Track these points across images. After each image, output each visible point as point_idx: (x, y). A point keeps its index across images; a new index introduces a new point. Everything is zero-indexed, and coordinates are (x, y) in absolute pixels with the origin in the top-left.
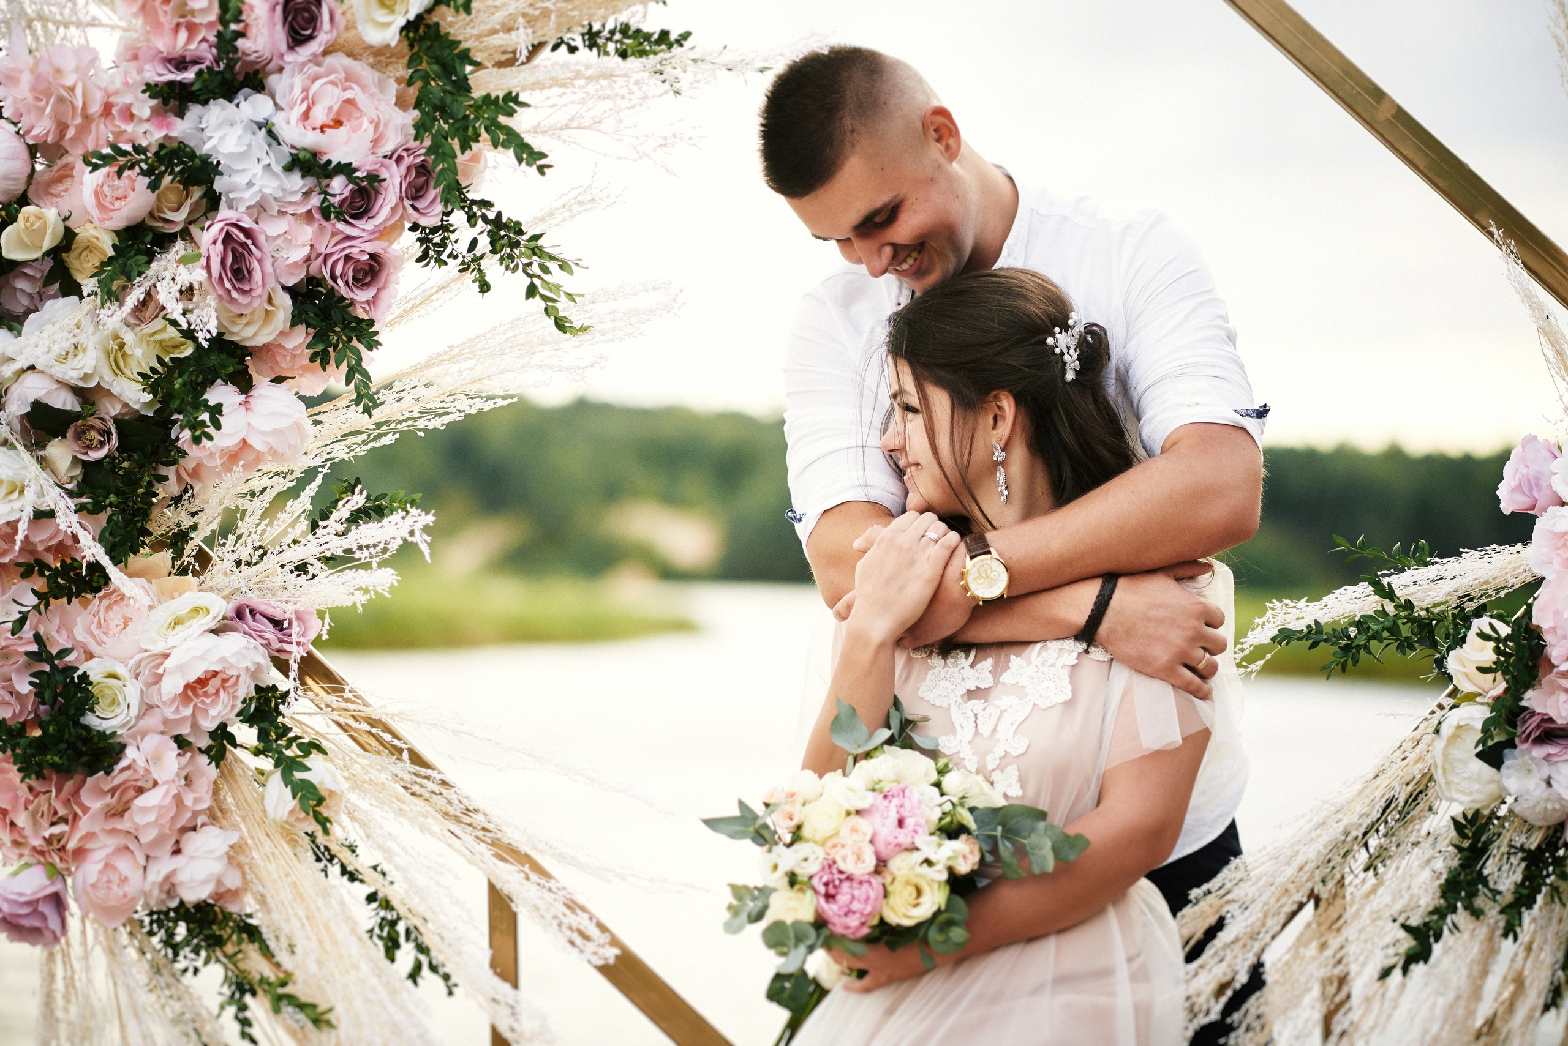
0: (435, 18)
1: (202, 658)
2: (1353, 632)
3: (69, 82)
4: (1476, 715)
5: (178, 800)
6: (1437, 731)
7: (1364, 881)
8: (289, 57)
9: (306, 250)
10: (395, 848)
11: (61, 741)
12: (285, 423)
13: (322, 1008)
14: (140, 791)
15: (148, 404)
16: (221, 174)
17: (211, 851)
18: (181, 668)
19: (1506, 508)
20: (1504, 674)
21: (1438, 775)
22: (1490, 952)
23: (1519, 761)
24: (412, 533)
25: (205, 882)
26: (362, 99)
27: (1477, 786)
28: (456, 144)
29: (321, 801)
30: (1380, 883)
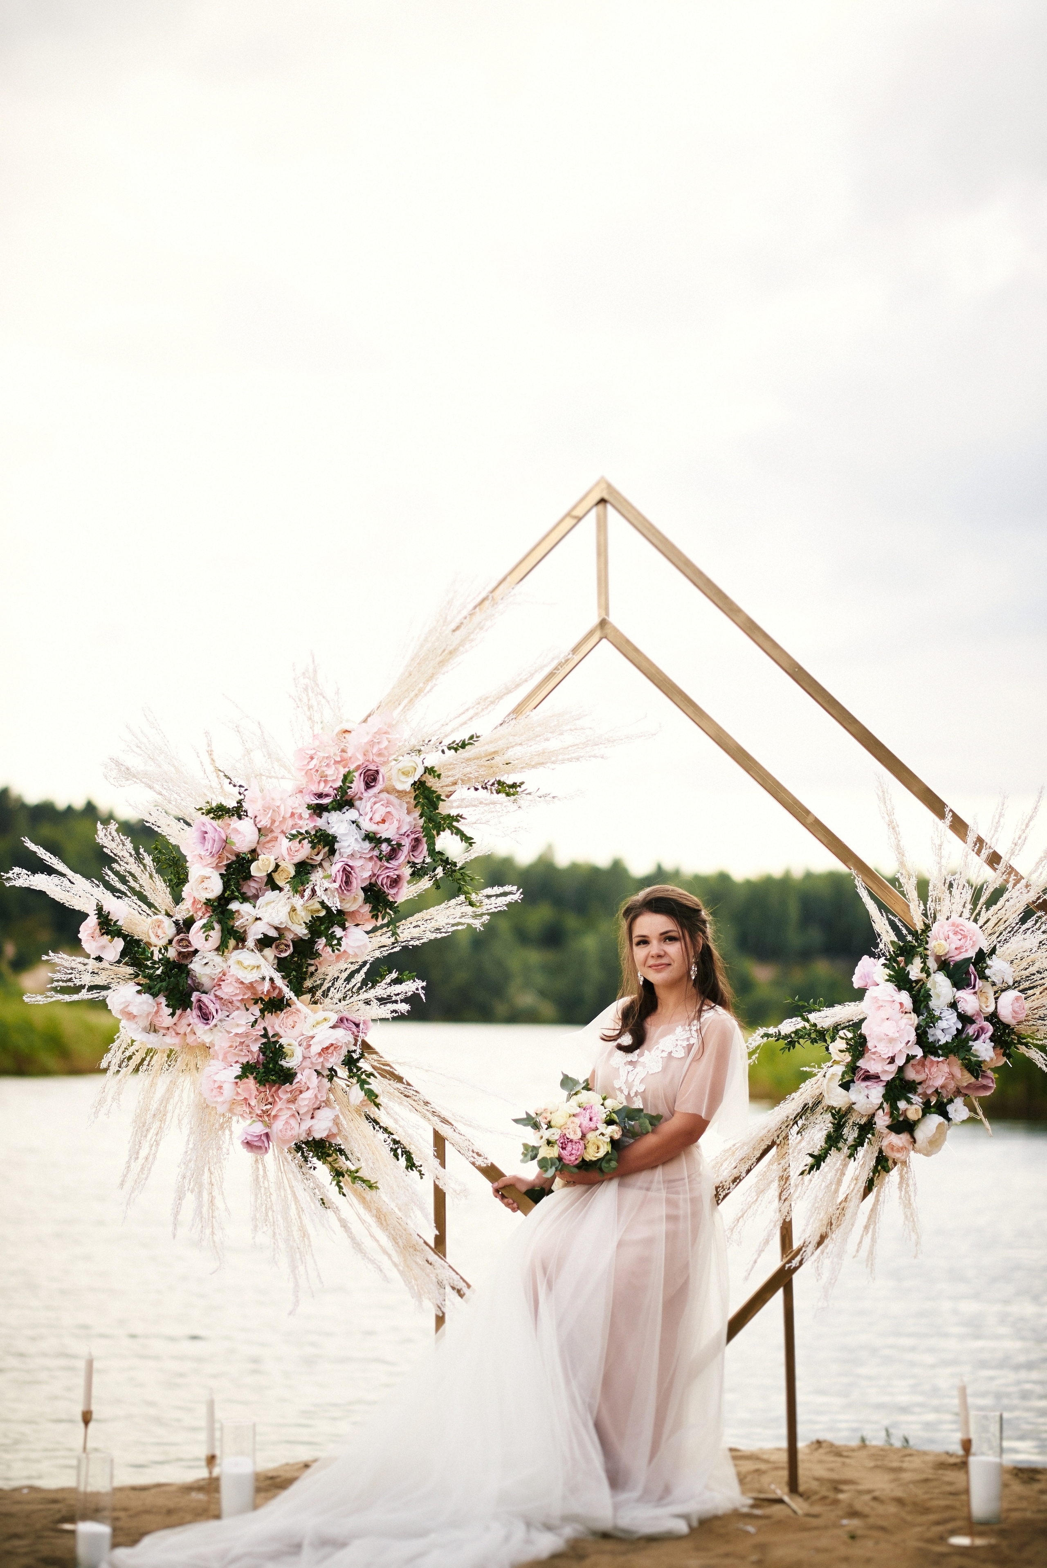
0: (424, 779)
1: (328, 1038)
2: (793, 1035)
3: (278, 804)
4: (839, 1069)
5: (316, 1096)
6: (824, 1076)
7: (796, 1138)
8: (365, 794)
9: (370, 873)
10: (399, 1119)
11: (273, 1070)
12: (362, 943)
13: (372, 1182)
14: (301, 1092)
15: (305, 935)
16: (338, 842)
17: (327, 1118)
18: (320, 1042)
19: (856, 986)
20: (850, 1052)
21: (825, 1094)
22: (845, 1165)
23: (856, 1088)
24: (417, 989)
25: (325, 1130)
26: (394, 812)
27: (840, 1098)
28: (435, 832)
29: (377, 1096)
30: (803, 1139)
